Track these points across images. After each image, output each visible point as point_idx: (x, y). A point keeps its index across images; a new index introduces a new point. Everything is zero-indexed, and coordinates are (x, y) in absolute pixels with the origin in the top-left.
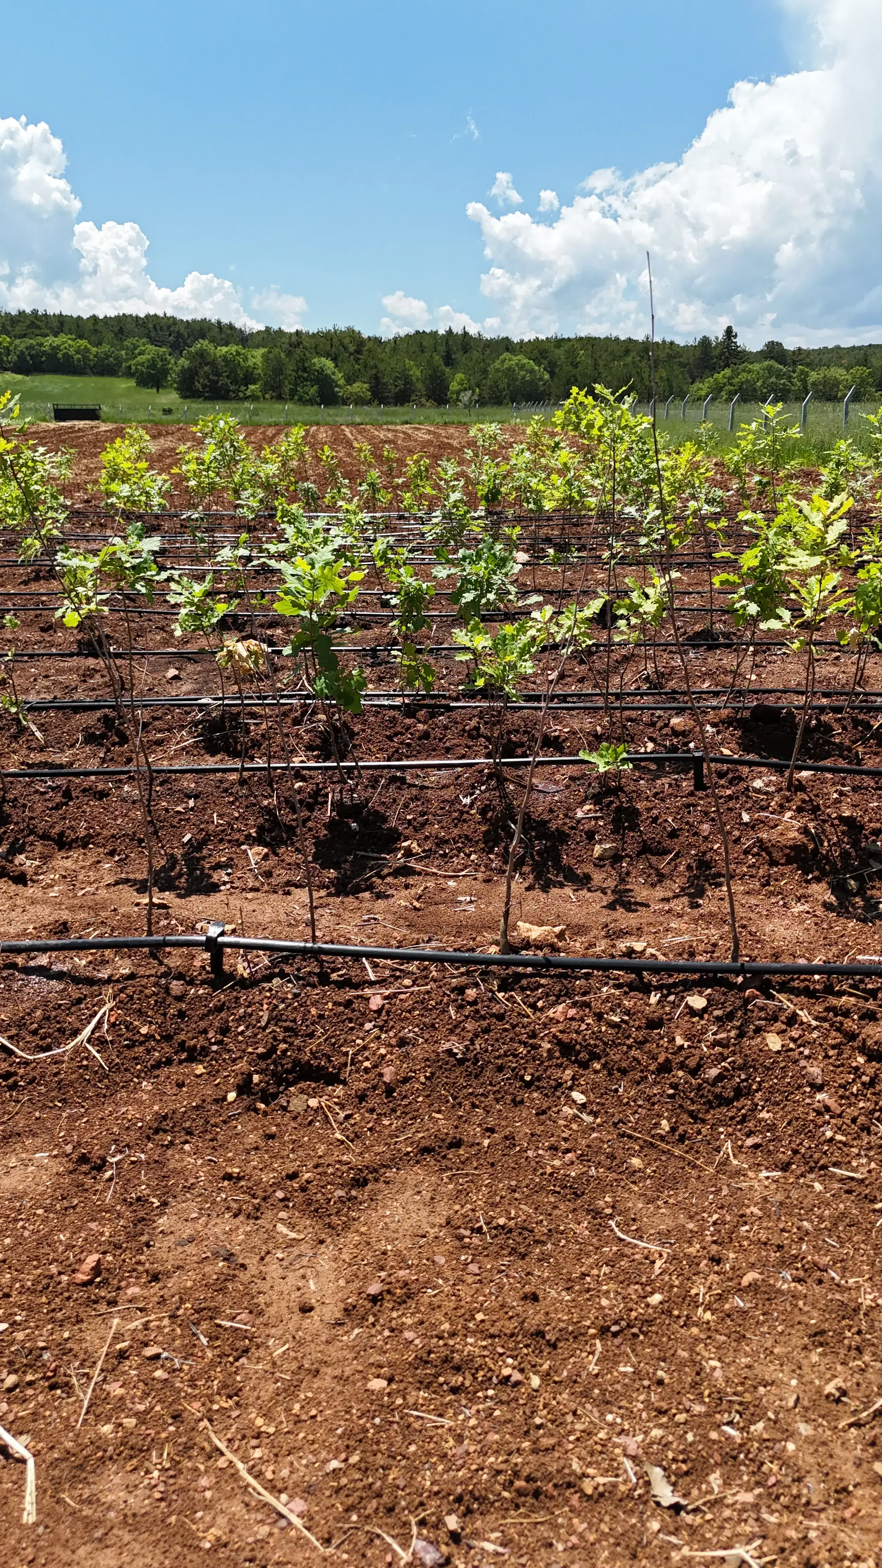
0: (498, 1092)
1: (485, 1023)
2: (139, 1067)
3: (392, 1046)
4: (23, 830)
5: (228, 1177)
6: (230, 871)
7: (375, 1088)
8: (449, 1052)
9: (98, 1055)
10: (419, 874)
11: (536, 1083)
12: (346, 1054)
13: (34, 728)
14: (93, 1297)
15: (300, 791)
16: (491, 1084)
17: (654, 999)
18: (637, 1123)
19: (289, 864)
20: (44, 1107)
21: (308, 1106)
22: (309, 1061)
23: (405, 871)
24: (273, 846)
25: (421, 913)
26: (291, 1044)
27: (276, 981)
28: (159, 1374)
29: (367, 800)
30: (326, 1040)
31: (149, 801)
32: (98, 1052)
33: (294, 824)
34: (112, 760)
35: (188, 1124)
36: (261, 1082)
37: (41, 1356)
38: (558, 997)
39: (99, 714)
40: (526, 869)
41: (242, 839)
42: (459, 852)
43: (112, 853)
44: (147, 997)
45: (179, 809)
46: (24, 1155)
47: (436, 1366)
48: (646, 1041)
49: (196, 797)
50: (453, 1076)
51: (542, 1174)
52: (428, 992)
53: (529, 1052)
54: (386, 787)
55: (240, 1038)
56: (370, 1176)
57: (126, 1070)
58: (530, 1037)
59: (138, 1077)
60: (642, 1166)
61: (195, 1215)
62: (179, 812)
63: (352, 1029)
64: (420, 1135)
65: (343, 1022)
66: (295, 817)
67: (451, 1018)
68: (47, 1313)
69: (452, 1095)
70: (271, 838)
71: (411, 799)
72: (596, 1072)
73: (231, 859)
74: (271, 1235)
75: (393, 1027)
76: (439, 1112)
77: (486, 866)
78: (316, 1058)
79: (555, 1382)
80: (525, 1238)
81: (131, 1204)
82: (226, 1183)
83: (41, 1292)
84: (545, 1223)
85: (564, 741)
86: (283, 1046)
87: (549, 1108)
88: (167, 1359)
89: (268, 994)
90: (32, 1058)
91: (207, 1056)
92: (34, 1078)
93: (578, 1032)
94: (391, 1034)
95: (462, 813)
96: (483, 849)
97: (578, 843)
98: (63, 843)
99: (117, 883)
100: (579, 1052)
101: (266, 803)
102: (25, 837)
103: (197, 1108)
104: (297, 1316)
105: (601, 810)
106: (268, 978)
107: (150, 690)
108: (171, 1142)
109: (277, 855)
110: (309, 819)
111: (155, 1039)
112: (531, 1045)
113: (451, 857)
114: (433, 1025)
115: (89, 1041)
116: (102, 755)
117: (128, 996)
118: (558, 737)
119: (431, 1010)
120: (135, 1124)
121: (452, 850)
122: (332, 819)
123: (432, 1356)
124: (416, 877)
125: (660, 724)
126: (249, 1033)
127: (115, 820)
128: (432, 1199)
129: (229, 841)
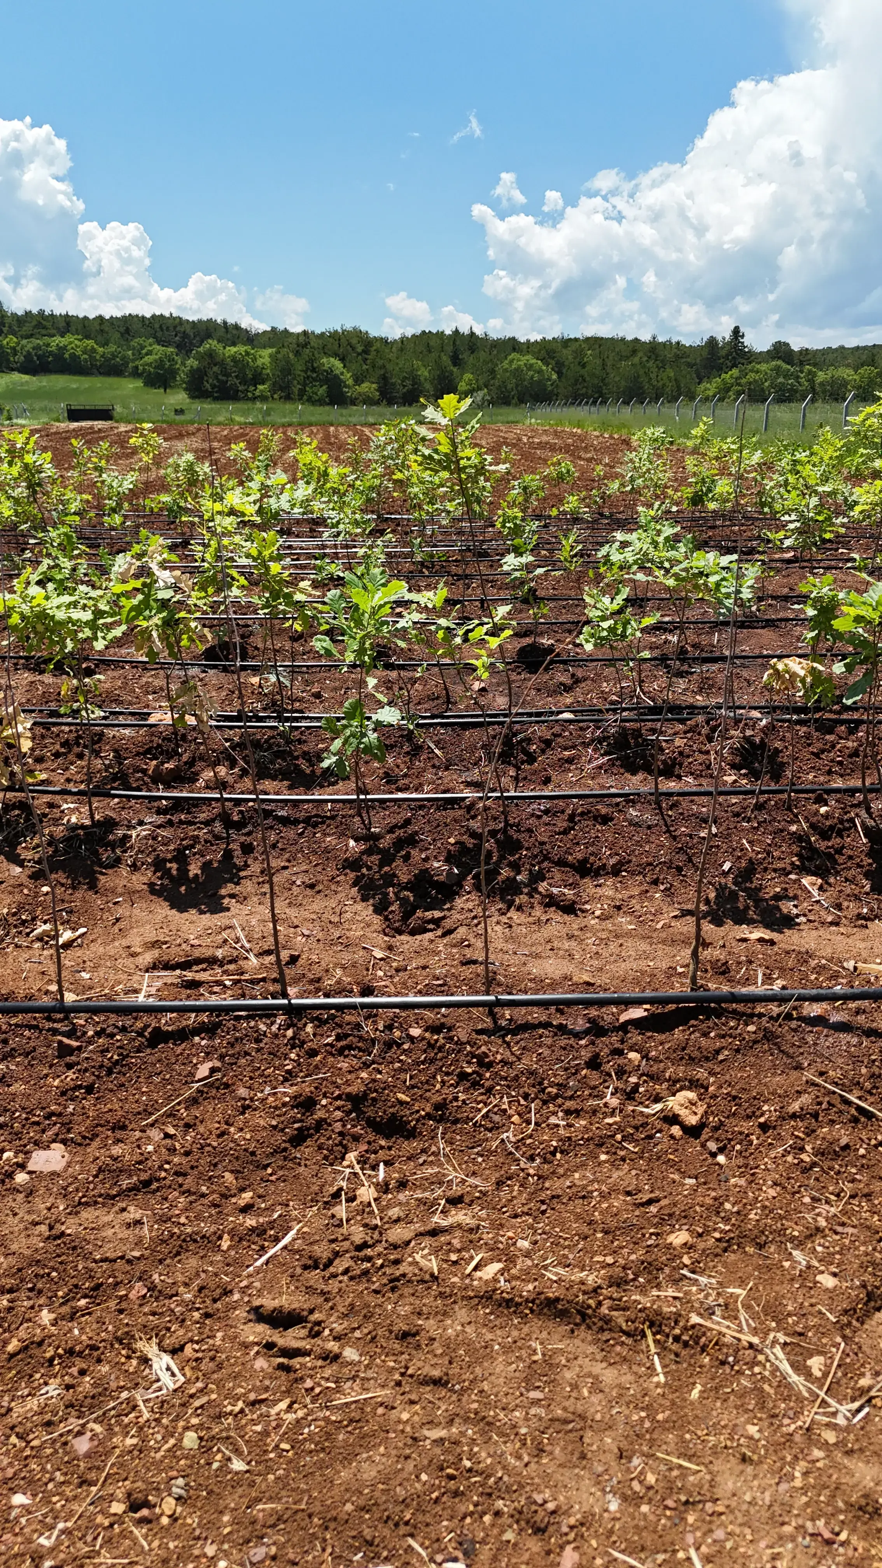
6: (794, 902)
15: (827, 816)
19: (848, 895)
24: (822, 874)
33: (831, 851)
41: (789, 868)
43: (655, 882)
66: (829, 844)
70: (816, 866)
98: (587, 870)
101: (794, 828)
102: (540, 863)
109: (830, 885)
110: (843, 847)
116: (512, 774)
122: (871, 848)
127: (640, 846)
129: (775, 870)
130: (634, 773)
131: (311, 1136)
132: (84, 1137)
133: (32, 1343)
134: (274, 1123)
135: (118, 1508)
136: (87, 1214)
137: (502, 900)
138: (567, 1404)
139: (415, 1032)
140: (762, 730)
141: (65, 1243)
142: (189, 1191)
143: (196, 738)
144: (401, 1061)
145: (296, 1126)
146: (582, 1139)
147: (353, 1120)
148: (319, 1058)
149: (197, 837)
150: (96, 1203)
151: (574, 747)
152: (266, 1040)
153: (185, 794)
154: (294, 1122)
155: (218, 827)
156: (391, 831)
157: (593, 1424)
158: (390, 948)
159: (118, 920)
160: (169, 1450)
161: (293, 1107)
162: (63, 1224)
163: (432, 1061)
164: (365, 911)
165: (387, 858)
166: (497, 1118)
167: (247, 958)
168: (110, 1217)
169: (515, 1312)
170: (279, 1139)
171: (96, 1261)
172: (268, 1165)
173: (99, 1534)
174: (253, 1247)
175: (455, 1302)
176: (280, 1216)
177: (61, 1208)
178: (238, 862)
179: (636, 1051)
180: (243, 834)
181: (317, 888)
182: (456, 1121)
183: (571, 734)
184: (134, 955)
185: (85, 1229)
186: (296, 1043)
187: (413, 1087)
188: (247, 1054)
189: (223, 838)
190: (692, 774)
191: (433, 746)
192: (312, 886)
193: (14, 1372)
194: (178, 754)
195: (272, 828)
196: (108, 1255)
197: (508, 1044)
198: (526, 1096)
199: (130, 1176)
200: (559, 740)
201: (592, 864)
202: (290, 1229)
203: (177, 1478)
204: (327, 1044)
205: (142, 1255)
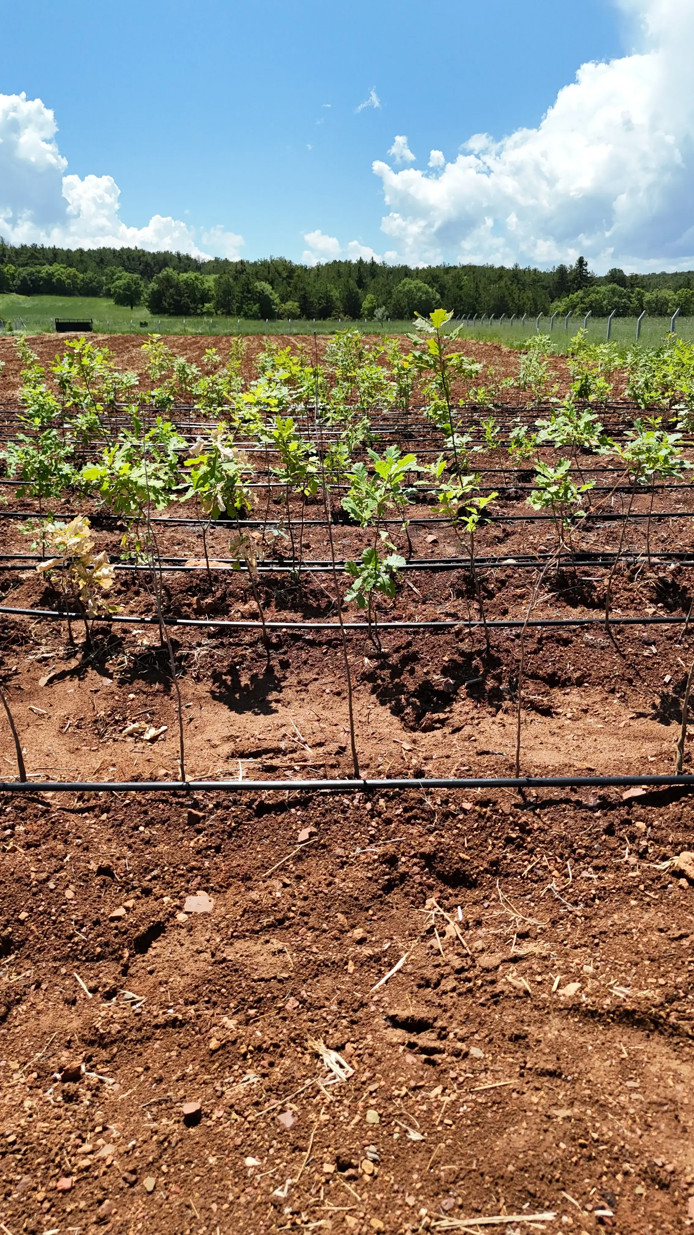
4: (514, 671)
49: (654, 644)
98: (556, 682)
102: (517, 676)
116: (476, 607)
130: (575, 607)
131: (397, 886)
132: (221, 886)
133: (228, 1042)
134: (370, 875)
135: (329, 1168)
136: (239, 945)
137: (491, 705)
138: (658, 1091)
139: (467, 806)
140: (671, 572)
141: (228, 967)
142: (313, 927)
143: (226, 579)
144: (458, 828)
145: (386, 877)
146: (614, 888)
147: (426, 873)
148: (393, 825)
149: (244, 655)
150: (245, 936)
151: (523, 586)
152: (350, 811)
153: (226, 622)
154: (384, 875)
155: (260, 648)
156: (397, 651)
157: (683, 1106)
158: (414, 742)
159: (191, 720)
160: (357, 1124)
161: (382, 863)
162: (223, 952)
163: (483, 828)
164: (384, 713)
165: (396, 672)
166: (540, 873)
167: (303, 749)
168: (258, 947)
169: (599, 1021)
170: (374, 888)
171: (254, 981)
172: (369, 908)
173: (320, 1188)
174: (373, 970)
175: (548, 1013)
176: (390, 947)
177: (218, 940)
178: (278, 675)
179: (641, 821)
180: (281, 654)
181: (343, 695)
182: (507, 875)
183: (520, 576)
184: (214, 746)
185: (241, 956)
186: (374, 813)
187: (470, 848)
188: (336, 822)
189: (265, 656)
190: (620, 607)
191: (412, 586)
192: (338, 694)
193: (217, 1064)
194: (212, 591)
195: (302, 648)
196: (263, 976)
197: (539, 816)
198: (561, 856)
199: (268, 916)
200: (512, 580)
201: (560, 677)
202: (399, 958)
203: (369, 1145)
204: (397, 815)
205: (290, 977)
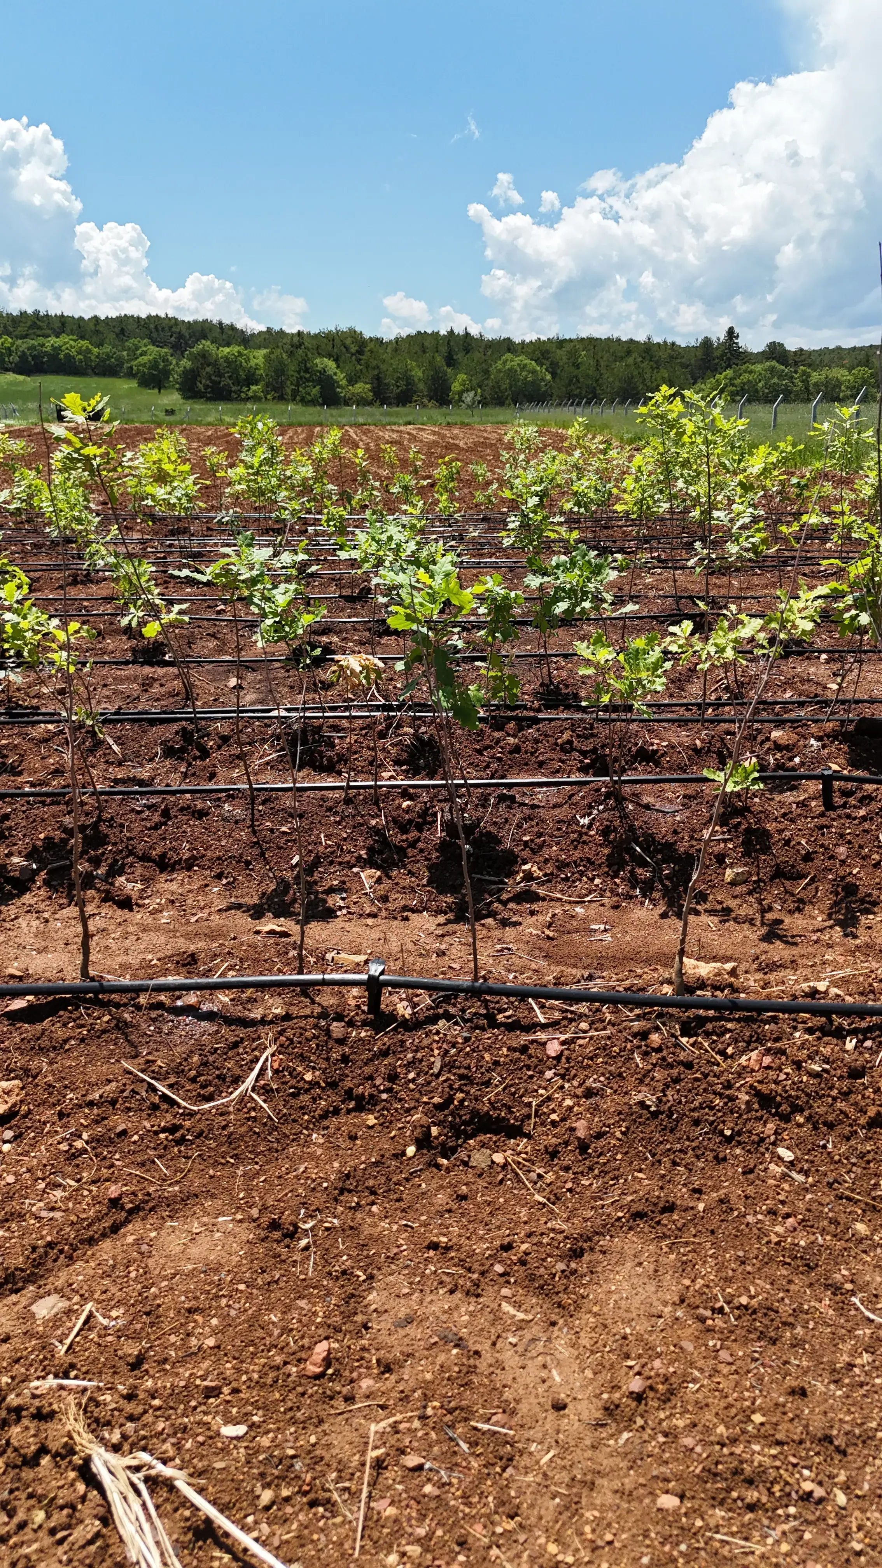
0: (698, 1147)
1: (675, 1072)
2: (306, 1117)
3: (577, 1097)
4: (121, 851)
5: (434, 1246)
6: (344, 895)
7: (566, 1143)
8: (642, 1104)
9: (265, 1105)
10: (544, 899)
11: (737, 1138)
12: (529, 1105)
13: (110, 741)
14: (328, 1392)
15: (408, 810)
16: (688, 1139)
17: (850, 1044)
18: (853, 1183)
19: (404, 888)
20: (216, 1164)
21: (493, 1162)
22: (488, 1112)
23: (528, 896)
24: (385, 867)
25: (555, 943)
26: (467, 1093)
27: (442, 1022)
28: (428, 1489)
29: (479, 820)
30: (504, 1089)
31: (252, 820)
32: (265, 1101)
33: (404, 845)
34: (194, 774)
35: (371, 1183)
36: (440, 1135)
37: (292, 1465)
38: (749, 1043)
39: (176, 727)
40: (656, 895)
41: (353, 861)
42: (581, 876)
43: (219, 876)
44: (308, 1040)
45: (284, 829)
46: (205, 1219)
47: (726, 1479)
48: (850, 1092)
49: (301, 816)
50: (648, 1130)
51: (767, 1243)
52: (609, 1038)
53: (726, 1104)
54: (496, 806)
55: (412, 1086)
56: (585, 1246)
57: (294, 1121)
58: (725, 1088)
59: (307, 1128)
60: (868, 1233)
61: (406, 1291)
62: (284, 833)
63: (531, 1077)
64: (630, 1198)
65: (522, 1068)
66: (404, 837)
67: (637, 1066)
68: (285, 1413)
69: (650, 1151)
70: (382, 860)
71: (524, 819)
72: (799, 1126)
73: (344, 882)
74: (497, 1317)
75: (575, 1076)
76: (640, 1171)
77: (612, 891)
78: (495, 1109)
79: (858, 1497)
80: (772, 1320)
81: (337, 1278)
82: (432, 1253)
83: (271, 1386)
84: (787, 1301)
85: (662, 755)
86: (460, 1095)
87: (755, 1166)
88: (431, 1470)
89: (437, 1038)
90: (195, 1108)
91: (375, 1105)
92: (202, 1132)
93: (776, 1082)
94: (575, 1083)
95: (581, 834)
96: (607, 873)
97: (707, 867)
98: (165, 865)
99: (229, 909)
100: (780, 1105)
101: (373, 822)
102: (123, 858)
103: (376, 1164)
104: (552, 1415)
105: (729, 831)
106: (434, 1020)
107: (215, 700)
108: (358, 1203)
109: (390, 878)
110: (418, 840)
111: (320, 1087)
112: (728, 1096)
113: (574, 882)
114: (620, 1075)
115: (253, 1090)
116: (183, 770)
117: (288, 1039)
118: (657, 751)
119: (615, 1057)
120: (320, 1185)
121: (573, 874)
122: (443, 842)
123: (720, 1467)
124: (541, 903)
125: (761, 738)
126: (421, 1081)
127: (219, 841)
128: (656, 1271)
129: (340, 864)
137: (68, 895)
151: (251, 743)
183: (253, 730)
201: (170, 859)
